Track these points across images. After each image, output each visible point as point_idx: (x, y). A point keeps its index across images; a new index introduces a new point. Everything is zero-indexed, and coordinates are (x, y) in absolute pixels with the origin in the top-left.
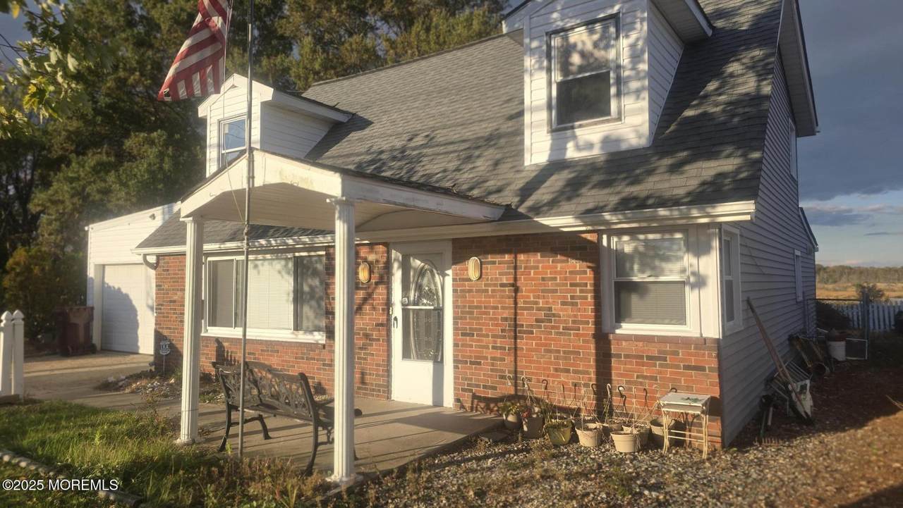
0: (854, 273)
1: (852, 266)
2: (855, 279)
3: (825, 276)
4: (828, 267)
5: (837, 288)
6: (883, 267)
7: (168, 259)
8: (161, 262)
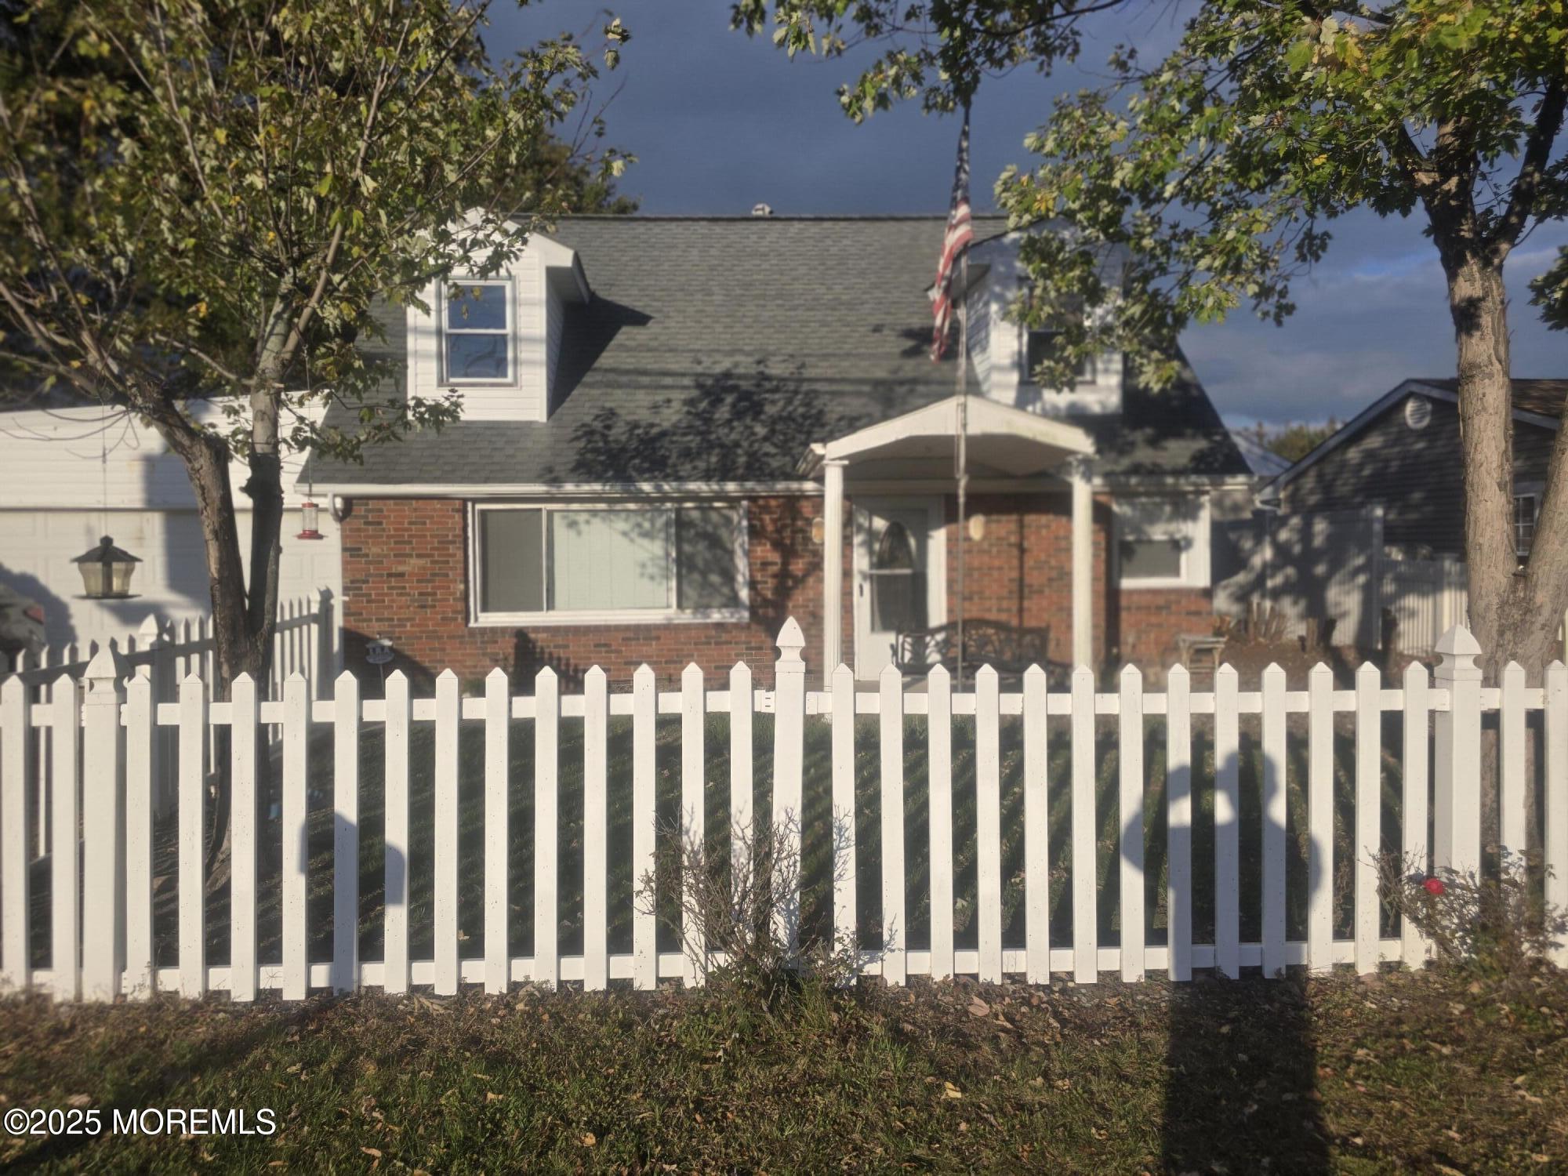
7: (379, 504)
8: (359, 510)
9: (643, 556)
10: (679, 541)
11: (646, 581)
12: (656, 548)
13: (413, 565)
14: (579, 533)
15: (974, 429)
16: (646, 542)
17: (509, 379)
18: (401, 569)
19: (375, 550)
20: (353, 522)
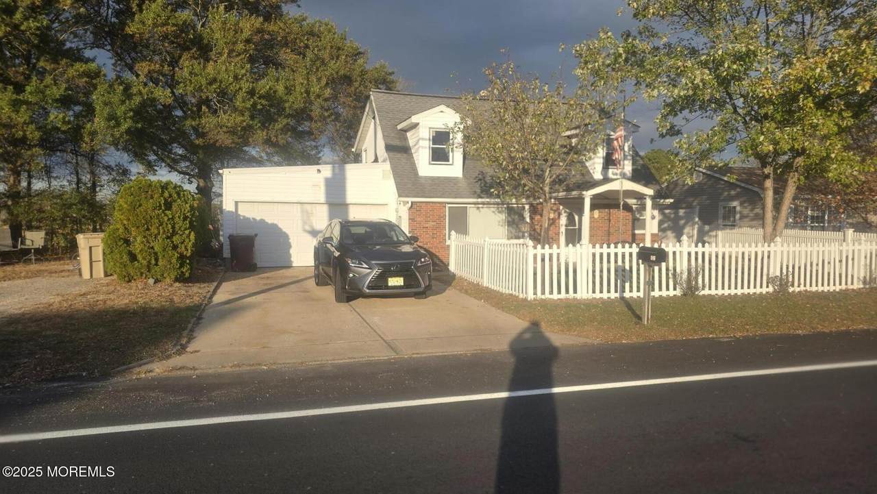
7: (421, 204)
8: (415, 206)
9: (499, 219)
10: (509, 214)
11: (500, 227)
12: (503, 216)
13: (431, 224)
14: (480, 211)
15: (624, 188)
16: (500, 215)
17: (451, 162)
18: (427, 225)
19: (419, 219)
20: (413, 210)
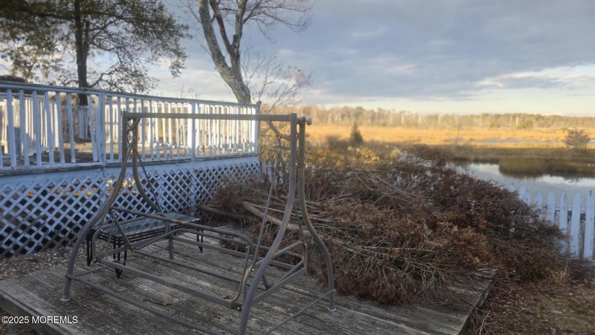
0: (562, 120)
1: (562, 116)
2: (562, 124)
3: (543, 122)
4: (545, 116)
5: (549, 131)
6: (582, 116)
